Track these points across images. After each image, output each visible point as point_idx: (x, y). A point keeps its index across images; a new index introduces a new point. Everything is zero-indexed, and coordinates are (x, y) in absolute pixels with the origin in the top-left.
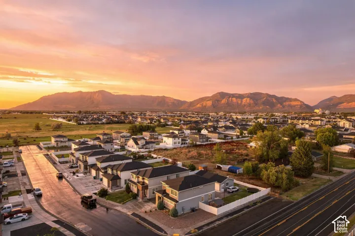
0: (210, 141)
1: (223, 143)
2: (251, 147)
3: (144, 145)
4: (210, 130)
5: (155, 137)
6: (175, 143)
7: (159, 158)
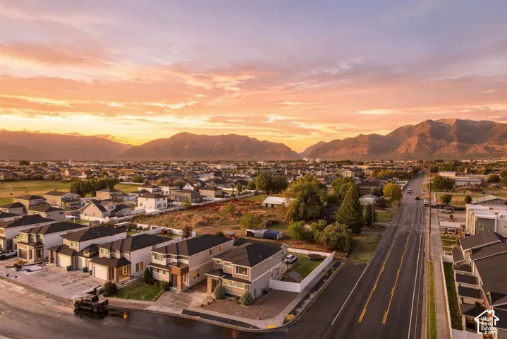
0: (205, 201)
1: (225, 201)
2: (267, 204)
3: (115, 211)
4: (195, 185)
5: (118, 198)
6: (159, 206)
7: (153, 228)
